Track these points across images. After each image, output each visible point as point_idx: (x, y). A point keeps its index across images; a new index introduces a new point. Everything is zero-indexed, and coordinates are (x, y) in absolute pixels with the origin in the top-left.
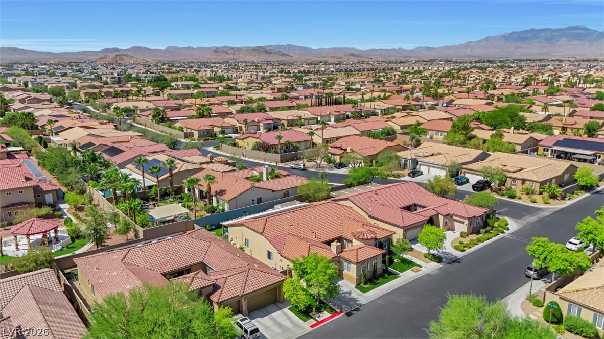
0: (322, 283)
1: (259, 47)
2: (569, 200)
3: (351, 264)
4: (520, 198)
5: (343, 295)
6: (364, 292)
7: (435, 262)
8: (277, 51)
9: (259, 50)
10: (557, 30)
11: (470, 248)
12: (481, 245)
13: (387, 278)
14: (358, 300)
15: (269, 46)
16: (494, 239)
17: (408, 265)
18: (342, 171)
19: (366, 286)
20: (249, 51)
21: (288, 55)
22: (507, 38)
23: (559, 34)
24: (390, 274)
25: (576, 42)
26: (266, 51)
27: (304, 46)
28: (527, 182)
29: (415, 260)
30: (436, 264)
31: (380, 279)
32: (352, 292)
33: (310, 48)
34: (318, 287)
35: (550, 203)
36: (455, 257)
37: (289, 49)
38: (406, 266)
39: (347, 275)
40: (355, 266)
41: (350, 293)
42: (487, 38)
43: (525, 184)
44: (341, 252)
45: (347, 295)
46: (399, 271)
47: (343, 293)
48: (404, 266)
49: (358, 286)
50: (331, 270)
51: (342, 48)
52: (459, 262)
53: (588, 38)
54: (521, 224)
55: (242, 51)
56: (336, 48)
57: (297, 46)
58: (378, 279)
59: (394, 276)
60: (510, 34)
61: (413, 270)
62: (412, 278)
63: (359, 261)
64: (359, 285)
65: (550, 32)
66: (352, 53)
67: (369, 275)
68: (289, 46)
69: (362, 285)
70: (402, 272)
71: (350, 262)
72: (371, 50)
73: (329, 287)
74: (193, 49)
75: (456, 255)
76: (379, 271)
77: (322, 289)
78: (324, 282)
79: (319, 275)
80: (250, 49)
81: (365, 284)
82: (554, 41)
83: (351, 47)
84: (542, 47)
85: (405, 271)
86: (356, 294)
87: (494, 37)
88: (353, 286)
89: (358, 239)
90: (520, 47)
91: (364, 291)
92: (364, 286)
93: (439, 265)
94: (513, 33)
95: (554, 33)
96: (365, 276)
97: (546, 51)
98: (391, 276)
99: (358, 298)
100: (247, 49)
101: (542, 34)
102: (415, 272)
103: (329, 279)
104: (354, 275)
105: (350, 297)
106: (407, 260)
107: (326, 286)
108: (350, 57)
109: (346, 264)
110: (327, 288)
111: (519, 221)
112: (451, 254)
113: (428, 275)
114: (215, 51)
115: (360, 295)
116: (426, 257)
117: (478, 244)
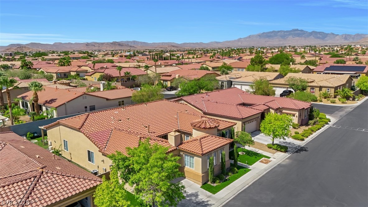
0: (158, 185)
1: (115, 42)
2: (358, 100)
3: (195, 158)
4: (321, 101)
5: (188, 199)
6: (214, 193)
7: (281, 151)
8: (126, 44)
9: (115, 44)
10: (287, 32)
11: (307, 137)
12: (315, 135)
13: (237, 173)
14: (209, 203)
15: (121, 42)
16: (323, 129)
17: (254, 156)
18: (173, 92)
19: (215, 185)
20: (109, 44)
21: (134, 47)
22: (260, 36)
23: (288, 33)
24: (240, 167)
25: (298, 38)
26: (120, 44)
27: (143, 42)
28: (323, 89)
29: (260, 152)
30: (283, 154)
31: (230, 174)
32: (199, 193)
33: (147, 43)
34: (152, 191)
35: (346, 103)
36: (299, 146)
37: (134, 43)
38: (253, 158)
39: (190, 172)
40: (201, 159)
41: (196, 195)
42: (249, 36)
43: (321, 90)
44: (181, 144)
45: (193, 198)
46: (248, 164)
47: (188, 196)
48: (250, 158)
49: (205, 185)
50: (170, 163)
51: (167, 43)
52: (305, 150)
53: (303, 35)
54: (337, 117)
55: (105, 44)
56: (163, 43)
57: (139, 42)
58: (227, 175)
59: (244, 169)
60: (262, 34)
61: (261, 162)
62: (265, 170)
63: (204, 152)
64: (205, 183)
65: (283, 32)
66: (173, 45)
67: (217, 170)
68: (134, 42)
69: (209, 183)
70: (251, 165)
71: (192, 155)
72: (184, 44)
73: (168, 189)
74: (72, 44)
75: (299, 144)
76: (227, 165)
77: (159, 194)
78: (161, 183)
79: (151, 172)
80: (109, 43)
81: (214, 182)
82: (286, 37)
83: (172, 42)
84: (279, 41)
85: (254, 163)
86: (204, 196)
87: (253, 36)
88: (199, 186)
89: (199, 129)
90: (268, 41)
91: (214, 191)
92: (212, 185)
93: (287, 155)
94: (264, 33)
95: (285, 33)
96: (213, 172)
97: (282, 43)
98: (241, 170)
99: (208, 201)
100: (108, 44)
101: (279, 34)
102: (265, 163)
103: (168, 177)
104: (199, 171)
105: (197, 200)
106: (252, 152)
107: (164, 189)
108: (172, 47)
109: (187, 159)
110: (165, 193)
111: (332, 115)
112: (294, 144)
113: (280, 165)
114: (87, 45)
115: (209, 197)
116: (271, 148)
117: (312, 134)
